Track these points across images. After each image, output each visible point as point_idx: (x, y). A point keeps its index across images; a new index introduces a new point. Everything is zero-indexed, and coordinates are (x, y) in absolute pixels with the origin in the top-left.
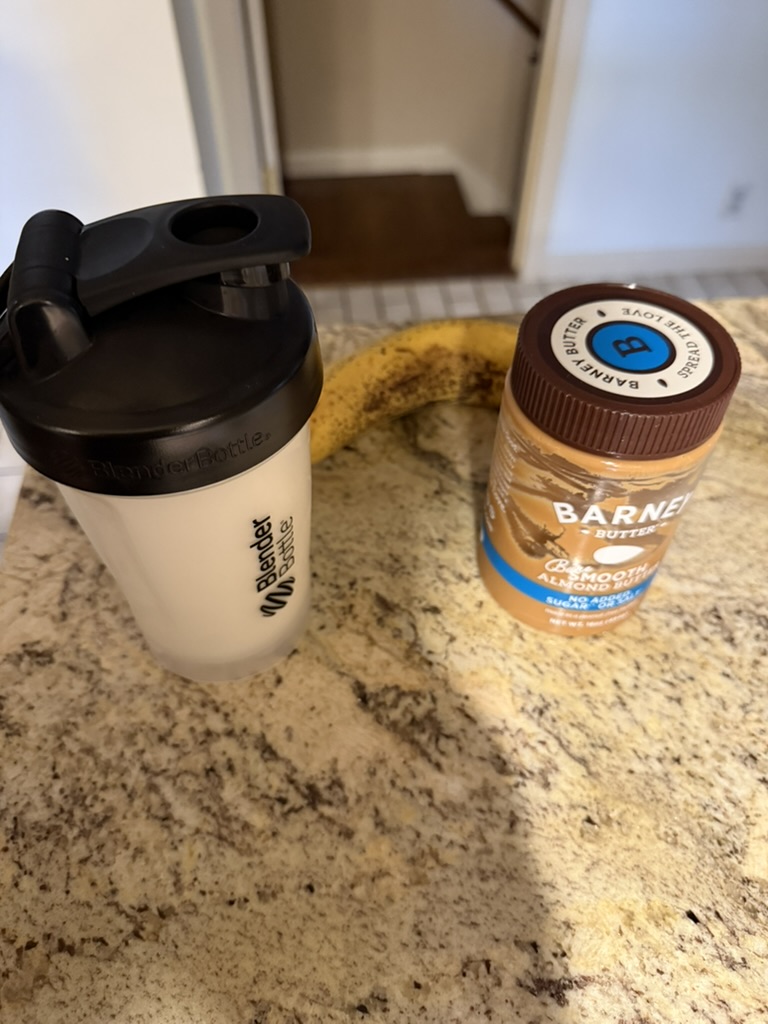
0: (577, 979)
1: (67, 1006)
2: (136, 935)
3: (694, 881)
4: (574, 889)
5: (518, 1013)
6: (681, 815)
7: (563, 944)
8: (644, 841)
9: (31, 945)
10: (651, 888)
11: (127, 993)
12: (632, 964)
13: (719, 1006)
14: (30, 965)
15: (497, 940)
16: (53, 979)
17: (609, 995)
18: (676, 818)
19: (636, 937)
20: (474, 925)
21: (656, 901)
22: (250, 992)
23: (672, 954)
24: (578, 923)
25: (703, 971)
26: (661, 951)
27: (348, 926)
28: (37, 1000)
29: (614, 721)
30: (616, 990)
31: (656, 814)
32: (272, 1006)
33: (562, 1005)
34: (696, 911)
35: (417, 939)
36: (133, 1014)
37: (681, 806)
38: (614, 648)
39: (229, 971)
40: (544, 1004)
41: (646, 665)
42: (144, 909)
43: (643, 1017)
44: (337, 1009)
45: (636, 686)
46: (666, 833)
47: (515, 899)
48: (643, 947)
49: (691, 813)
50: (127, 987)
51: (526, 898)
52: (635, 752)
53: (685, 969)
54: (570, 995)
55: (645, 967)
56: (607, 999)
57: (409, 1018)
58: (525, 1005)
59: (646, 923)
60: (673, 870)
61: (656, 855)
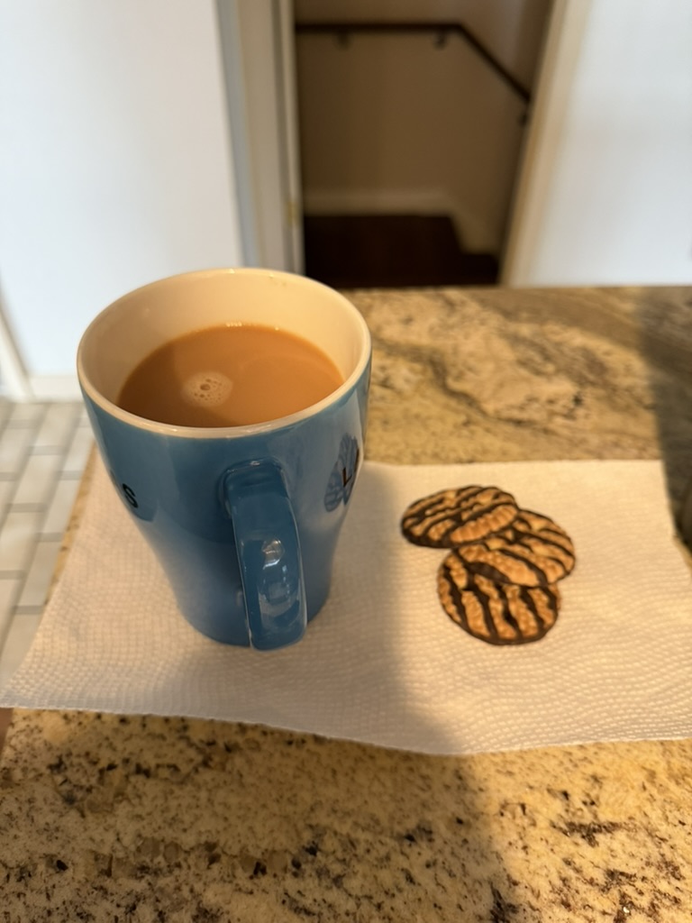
0: (606, 825)
1: (143, 819)
2: (205, 764)
4: (600, 749)
5: (552, 850)
7: (593, 794)
9: (111, 767)
10: (670, 752)
11: (197, 812)
12: (655, 816)
14: (111, 784)
15: (531, 788)
16: (131, 796)
17: (636, 840)
19: (659, 792)
20: (510, 774)
22: (308, 817)
24: (604, 778)
26: (682, 805)
27: (396, 768)
28: (117, 813)
30: (642, 836)
32: (328, 831)
33: (593, 846)
35: (458, 782)
36: (203, 829)
39: (289, 800)
40: (577, 844)
42: (211, 744)
43: (667, 860)
44: (386, 836)
47: (546, 754)
48: (665, 801)
50: (198, 806)
51: (557, 753)
54: (599, 837)
55: (667, 818)
56: (634, 843)
57: (452, 848)
58: (558, 844)
59: (666, 780)
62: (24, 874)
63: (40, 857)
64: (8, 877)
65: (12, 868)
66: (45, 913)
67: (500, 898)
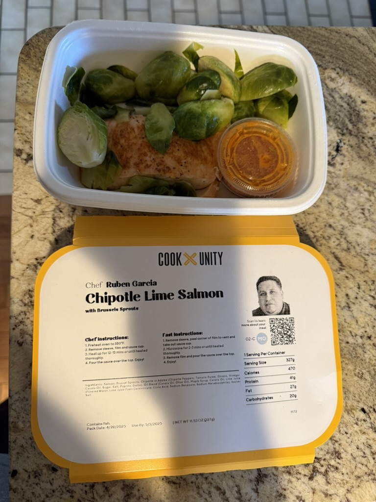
3: (367, 394)
6: (367, 365)
8: (348, 376)
10: (348, 398)
13: (368, 447)
18: (365, 366)
21: (350, 403)
23: (352, 426)
25: (364, 433)
26: (348, 425)
29: (344, 316)
31: (356, 364)
34: (366, 408)
37: (367, 360)
38: (349, 276)
41: (363, 287)
43: (337, 450)
45: (356, 298)
46: (359, 373)
48: (341, 422)
49: (371, 364)
52: (351, 332)
53: (357, 432)
55: (340, 431)
59: (344, 412)
60: (359, 390)
61: (353, 383)
62: (37, 474)
63: (43, 466)
64: (29, 476)
65: (30, 472)
66: (52, 492)
67: (260, 471)
